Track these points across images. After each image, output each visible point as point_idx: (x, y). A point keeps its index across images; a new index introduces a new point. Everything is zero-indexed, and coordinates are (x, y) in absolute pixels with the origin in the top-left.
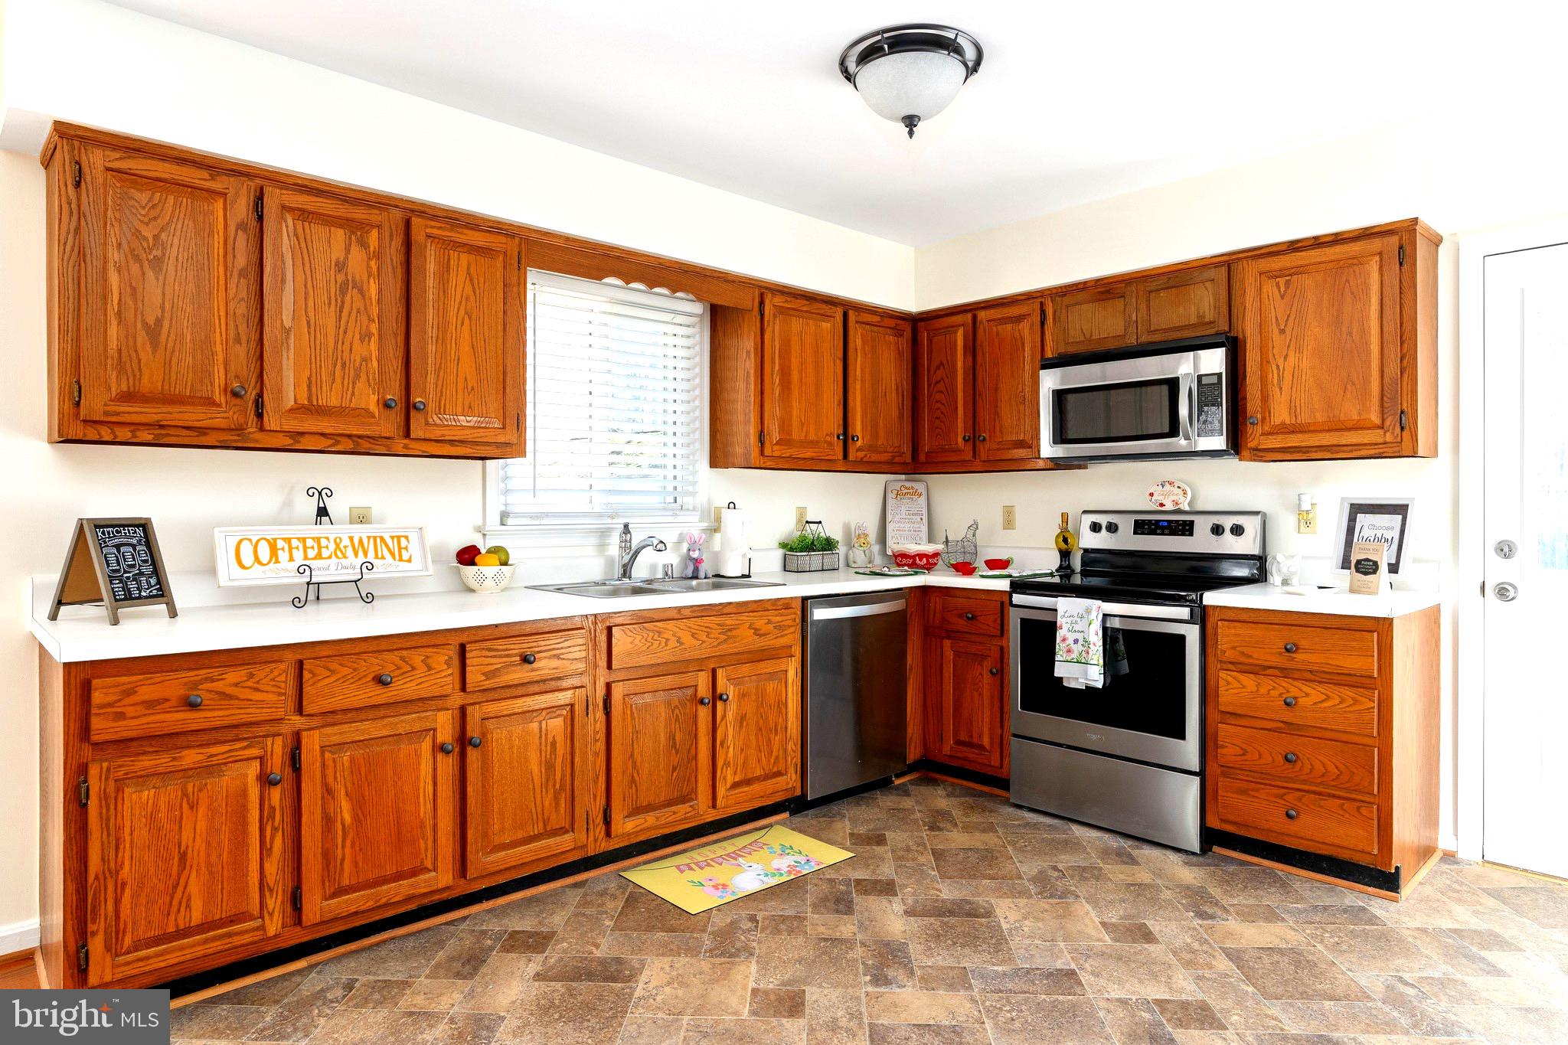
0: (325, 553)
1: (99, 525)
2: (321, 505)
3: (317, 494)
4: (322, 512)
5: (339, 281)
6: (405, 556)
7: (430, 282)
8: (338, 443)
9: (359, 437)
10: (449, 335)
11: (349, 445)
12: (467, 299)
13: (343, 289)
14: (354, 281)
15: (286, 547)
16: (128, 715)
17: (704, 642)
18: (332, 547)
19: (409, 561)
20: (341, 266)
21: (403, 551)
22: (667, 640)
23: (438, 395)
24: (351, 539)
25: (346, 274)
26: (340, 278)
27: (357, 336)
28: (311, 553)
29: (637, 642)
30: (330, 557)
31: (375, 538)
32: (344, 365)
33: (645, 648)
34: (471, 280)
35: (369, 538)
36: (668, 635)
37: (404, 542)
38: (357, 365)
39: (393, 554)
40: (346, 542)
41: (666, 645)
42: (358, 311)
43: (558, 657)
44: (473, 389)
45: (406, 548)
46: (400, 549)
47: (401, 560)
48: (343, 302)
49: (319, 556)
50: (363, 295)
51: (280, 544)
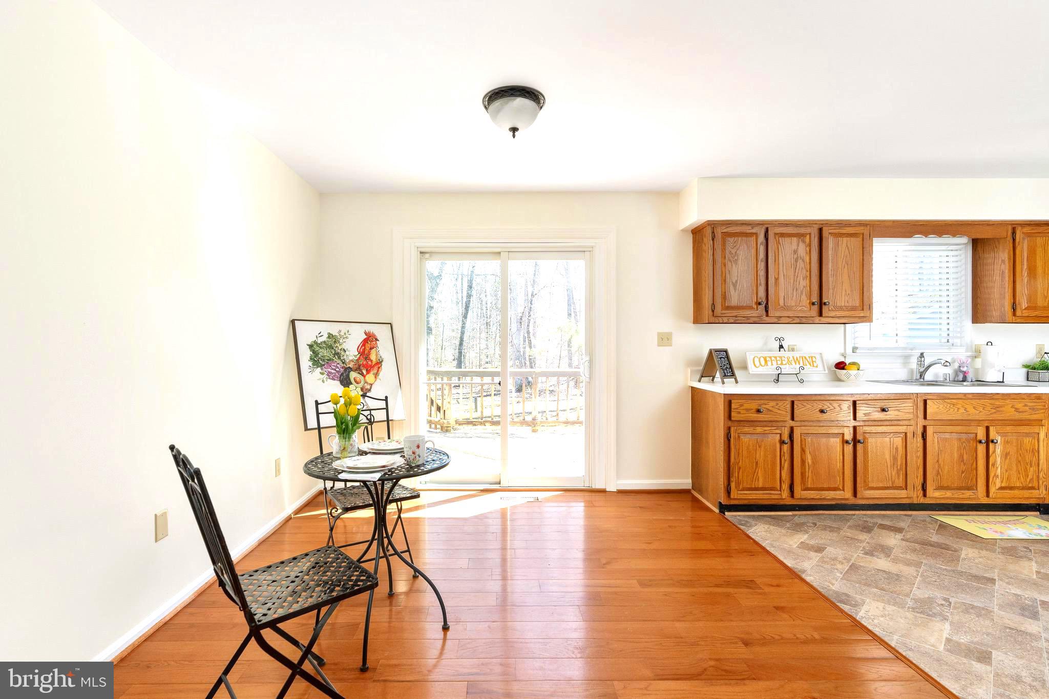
0: (784, 363)
1: (717, 351)
2: (781, 344)
3: (778, 340)
4: (781, 347)
5: (795, 257)
6: (815, 365)
7: (830, 252)
8: (794, 320)
9: (801, 317)
10: (839, 272)
11: (797, 320)
12: (846, 257)
13: (796, 261)
14: (801, 257)
15: (770, 360)
16: (742, 413)
17: (981, 412)
18: (786, 360)
19: (817, 367)
20: (795, 252)
21: (814, 363)
22: (958, 409)
23: (834, 298)
24: (793, 357)
25: (798, 254)
26: (795, 256)
27: (802, 278)
28: (779, 363)
29: (941, 408)
30: (786, 364)
31: (802, 357)
32: (797, 290)
33: (945, 411)
34: (848, 248)
35: (800, 357)
36: (959, 406)
37: (814, 359)
38: (802, 289)
39: (810, 364)
40: (791, 358)
41: (958, 411)
42: (802, 268)
43: (898, 410)
44: (849, 294)
45: (815, 362)
46: (813, 361)
47: (813, 366)
48: (796, 265)
49: (782, 364)
50: (804, 261)
51: (768, 359)
